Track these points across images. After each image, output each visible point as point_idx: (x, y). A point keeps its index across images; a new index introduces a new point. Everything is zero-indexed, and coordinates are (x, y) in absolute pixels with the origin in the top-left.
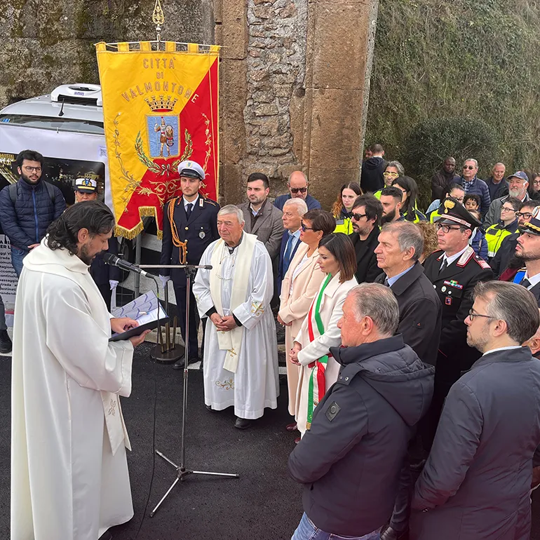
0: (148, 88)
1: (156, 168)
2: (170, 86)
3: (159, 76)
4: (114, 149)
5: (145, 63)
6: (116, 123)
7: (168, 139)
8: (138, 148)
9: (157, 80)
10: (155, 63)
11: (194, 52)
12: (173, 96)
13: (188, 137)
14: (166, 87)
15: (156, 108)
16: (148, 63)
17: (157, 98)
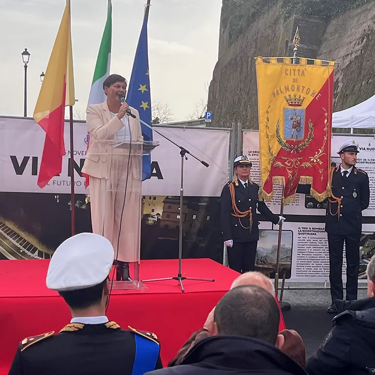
0: (287, 89)
1: (287, 147)
2: (301, 88)
3: (295, 81)
4: (265, 131)
5: (286, 72)
6: (268, 112)
7: (297, 125)
8: (277, 132)
9: (293, 84)
10: (293, 72)
11: (318, 65)
12: (303, 95)
13: (311, 125)
14: (298, 88)
15: (291, 103)
16: (288, 72)
17: (292, 96)
